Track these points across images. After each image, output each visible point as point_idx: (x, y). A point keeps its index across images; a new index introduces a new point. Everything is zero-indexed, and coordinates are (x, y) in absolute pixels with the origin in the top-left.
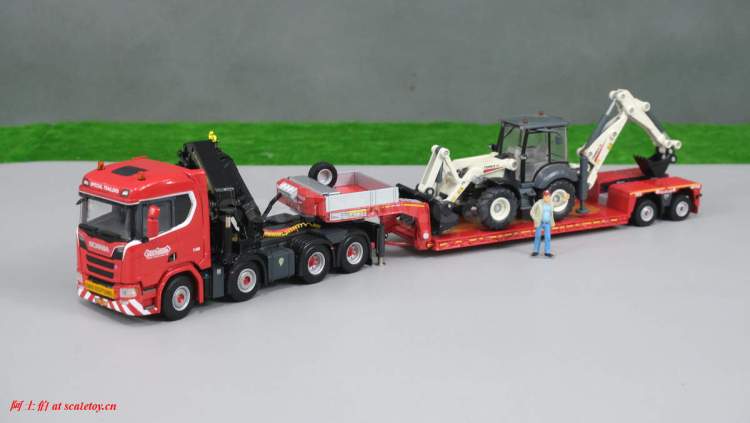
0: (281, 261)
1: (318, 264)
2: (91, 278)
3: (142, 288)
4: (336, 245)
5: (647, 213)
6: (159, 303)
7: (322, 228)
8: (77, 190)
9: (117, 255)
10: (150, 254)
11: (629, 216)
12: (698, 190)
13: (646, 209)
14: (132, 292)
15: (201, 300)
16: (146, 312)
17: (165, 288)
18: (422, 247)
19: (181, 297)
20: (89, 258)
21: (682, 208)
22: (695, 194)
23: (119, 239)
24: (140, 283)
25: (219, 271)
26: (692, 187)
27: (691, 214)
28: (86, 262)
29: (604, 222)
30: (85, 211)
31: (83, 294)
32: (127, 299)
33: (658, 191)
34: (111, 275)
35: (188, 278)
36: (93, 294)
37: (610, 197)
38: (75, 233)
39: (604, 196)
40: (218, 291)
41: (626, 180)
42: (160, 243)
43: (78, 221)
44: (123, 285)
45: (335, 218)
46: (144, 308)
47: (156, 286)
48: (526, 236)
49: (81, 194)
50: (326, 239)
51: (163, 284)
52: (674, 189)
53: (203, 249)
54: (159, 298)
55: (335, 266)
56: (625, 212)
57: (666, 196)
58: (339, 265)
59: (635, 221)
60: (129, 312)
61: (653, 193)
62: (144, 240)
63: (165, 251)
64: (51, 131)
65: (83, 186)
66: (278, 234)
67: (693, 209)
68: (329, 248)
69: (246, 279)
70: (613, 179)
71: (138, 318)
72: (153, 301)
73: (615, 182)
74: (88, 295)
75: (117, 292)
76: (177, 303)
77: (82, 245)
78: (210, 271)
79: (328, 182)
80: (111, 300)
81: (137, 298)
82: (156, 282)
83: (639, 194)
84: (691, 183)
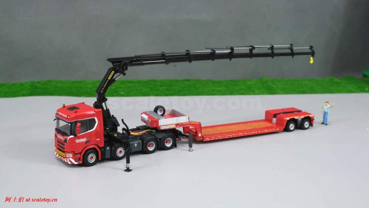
0: (136, 145)
1: (152, 147)
2: (58, 149)
3: (74, 154)
4: (160, 139)
5: (292, 126)
6: (81, 159)
7: (156, 132)
8: (55, 115)
9: (66, 141)
10: (78, 141)
11: (284, 127)
12: (313, 117)
13: (291, 125)
14: (71, 155)
15: (100, 159)
16: (76, 163)
17: (84, 154)
18: (199, 140)
19: (92, 158)
20: (58, 141)
21: (306, 124)
22: (312, 119)
23: (67, 135)
24: (74, 152)
25: (108, 148)
26: (310, 116)
27: (310, 127)
28: (57, 142)
29: (274, 130)
30: (58, 124)
31: (56, 155)
32: (69, 158)
33: (296, 118)
34: (64, 148)
35: (94, 150)
36: (59, 155)
37: (277, 120)
38: (54, 132)
39: (274, 120)
40: (108, 156)
41: (284, 113)
42: (82, 137)
43: (55, 127)
44: (68, 152)
45: (163, 128)
46: (76, 162)
47: (81, 153)
48: (241, 135)
49: (56, 117)
50: (156, 137)
51: (83, 152)
52: (303, 117)
53: (101, 140)
54: (82, 157)
55: (159, 147)
56: (282, 126)
57: (300, 120)
58: (161, 146)
59: (287, 130)
60: (69, 163)
61: (294, 119)
62: (75, 135)
63: (84, 140)
64: (36, 84)
65: (57, 114)
66: (137, 134)
67: (311, 125)
68: (157, 140)
69: (120, 152)
70: (279, 112)
71: (73, 165)
72: (79, 159)
73: (279, 114)
74: (58, 155)
75: (66, 155)
76: (90, 160)
77: (56, 136)
78: (104, 148)
79: (162, 114)
80: (64, 158)
81: (72, 158)
82: (80, 152)
83: (288, 119)
84: (310, 114)
